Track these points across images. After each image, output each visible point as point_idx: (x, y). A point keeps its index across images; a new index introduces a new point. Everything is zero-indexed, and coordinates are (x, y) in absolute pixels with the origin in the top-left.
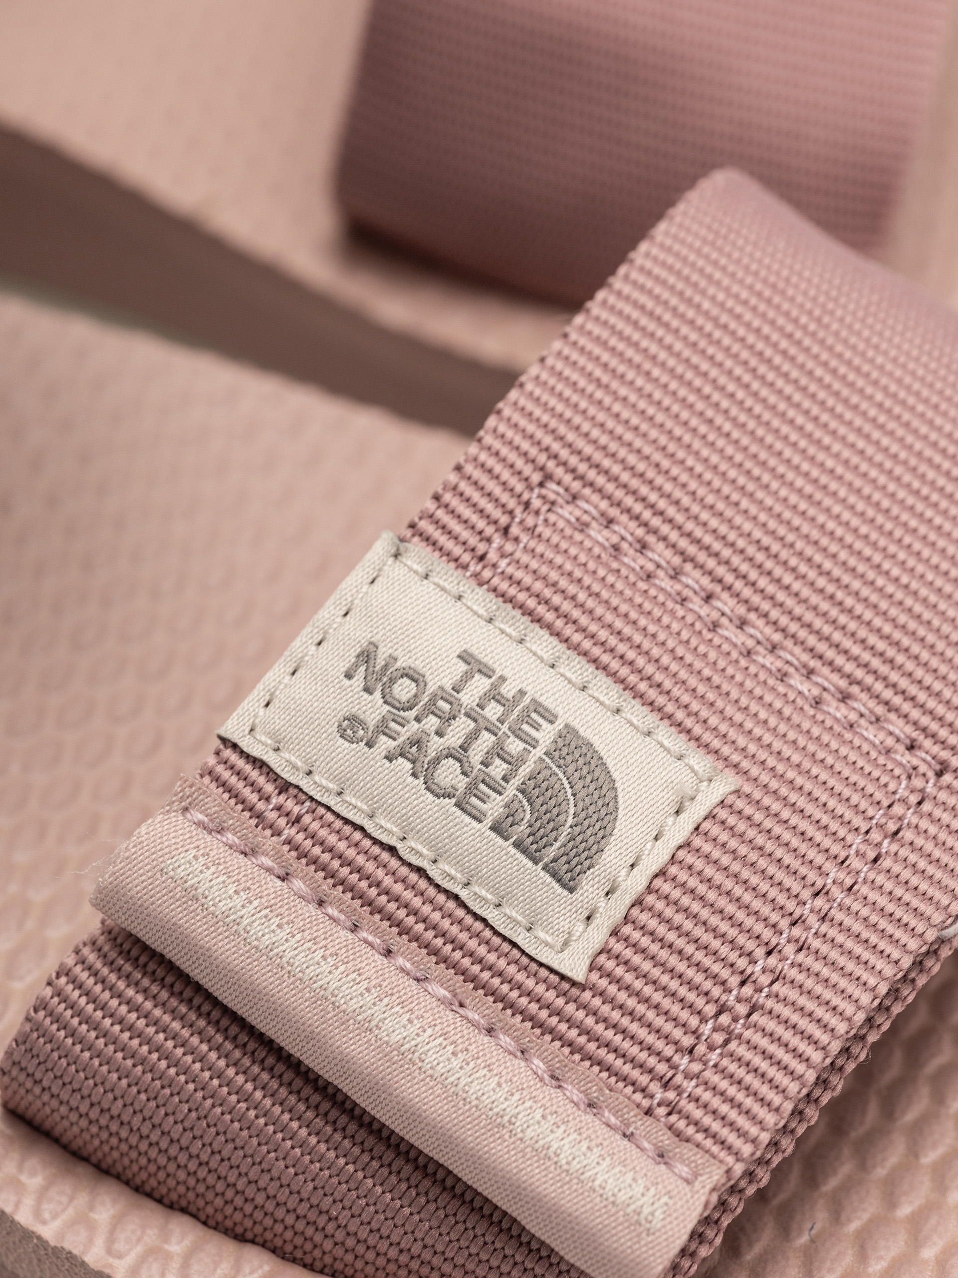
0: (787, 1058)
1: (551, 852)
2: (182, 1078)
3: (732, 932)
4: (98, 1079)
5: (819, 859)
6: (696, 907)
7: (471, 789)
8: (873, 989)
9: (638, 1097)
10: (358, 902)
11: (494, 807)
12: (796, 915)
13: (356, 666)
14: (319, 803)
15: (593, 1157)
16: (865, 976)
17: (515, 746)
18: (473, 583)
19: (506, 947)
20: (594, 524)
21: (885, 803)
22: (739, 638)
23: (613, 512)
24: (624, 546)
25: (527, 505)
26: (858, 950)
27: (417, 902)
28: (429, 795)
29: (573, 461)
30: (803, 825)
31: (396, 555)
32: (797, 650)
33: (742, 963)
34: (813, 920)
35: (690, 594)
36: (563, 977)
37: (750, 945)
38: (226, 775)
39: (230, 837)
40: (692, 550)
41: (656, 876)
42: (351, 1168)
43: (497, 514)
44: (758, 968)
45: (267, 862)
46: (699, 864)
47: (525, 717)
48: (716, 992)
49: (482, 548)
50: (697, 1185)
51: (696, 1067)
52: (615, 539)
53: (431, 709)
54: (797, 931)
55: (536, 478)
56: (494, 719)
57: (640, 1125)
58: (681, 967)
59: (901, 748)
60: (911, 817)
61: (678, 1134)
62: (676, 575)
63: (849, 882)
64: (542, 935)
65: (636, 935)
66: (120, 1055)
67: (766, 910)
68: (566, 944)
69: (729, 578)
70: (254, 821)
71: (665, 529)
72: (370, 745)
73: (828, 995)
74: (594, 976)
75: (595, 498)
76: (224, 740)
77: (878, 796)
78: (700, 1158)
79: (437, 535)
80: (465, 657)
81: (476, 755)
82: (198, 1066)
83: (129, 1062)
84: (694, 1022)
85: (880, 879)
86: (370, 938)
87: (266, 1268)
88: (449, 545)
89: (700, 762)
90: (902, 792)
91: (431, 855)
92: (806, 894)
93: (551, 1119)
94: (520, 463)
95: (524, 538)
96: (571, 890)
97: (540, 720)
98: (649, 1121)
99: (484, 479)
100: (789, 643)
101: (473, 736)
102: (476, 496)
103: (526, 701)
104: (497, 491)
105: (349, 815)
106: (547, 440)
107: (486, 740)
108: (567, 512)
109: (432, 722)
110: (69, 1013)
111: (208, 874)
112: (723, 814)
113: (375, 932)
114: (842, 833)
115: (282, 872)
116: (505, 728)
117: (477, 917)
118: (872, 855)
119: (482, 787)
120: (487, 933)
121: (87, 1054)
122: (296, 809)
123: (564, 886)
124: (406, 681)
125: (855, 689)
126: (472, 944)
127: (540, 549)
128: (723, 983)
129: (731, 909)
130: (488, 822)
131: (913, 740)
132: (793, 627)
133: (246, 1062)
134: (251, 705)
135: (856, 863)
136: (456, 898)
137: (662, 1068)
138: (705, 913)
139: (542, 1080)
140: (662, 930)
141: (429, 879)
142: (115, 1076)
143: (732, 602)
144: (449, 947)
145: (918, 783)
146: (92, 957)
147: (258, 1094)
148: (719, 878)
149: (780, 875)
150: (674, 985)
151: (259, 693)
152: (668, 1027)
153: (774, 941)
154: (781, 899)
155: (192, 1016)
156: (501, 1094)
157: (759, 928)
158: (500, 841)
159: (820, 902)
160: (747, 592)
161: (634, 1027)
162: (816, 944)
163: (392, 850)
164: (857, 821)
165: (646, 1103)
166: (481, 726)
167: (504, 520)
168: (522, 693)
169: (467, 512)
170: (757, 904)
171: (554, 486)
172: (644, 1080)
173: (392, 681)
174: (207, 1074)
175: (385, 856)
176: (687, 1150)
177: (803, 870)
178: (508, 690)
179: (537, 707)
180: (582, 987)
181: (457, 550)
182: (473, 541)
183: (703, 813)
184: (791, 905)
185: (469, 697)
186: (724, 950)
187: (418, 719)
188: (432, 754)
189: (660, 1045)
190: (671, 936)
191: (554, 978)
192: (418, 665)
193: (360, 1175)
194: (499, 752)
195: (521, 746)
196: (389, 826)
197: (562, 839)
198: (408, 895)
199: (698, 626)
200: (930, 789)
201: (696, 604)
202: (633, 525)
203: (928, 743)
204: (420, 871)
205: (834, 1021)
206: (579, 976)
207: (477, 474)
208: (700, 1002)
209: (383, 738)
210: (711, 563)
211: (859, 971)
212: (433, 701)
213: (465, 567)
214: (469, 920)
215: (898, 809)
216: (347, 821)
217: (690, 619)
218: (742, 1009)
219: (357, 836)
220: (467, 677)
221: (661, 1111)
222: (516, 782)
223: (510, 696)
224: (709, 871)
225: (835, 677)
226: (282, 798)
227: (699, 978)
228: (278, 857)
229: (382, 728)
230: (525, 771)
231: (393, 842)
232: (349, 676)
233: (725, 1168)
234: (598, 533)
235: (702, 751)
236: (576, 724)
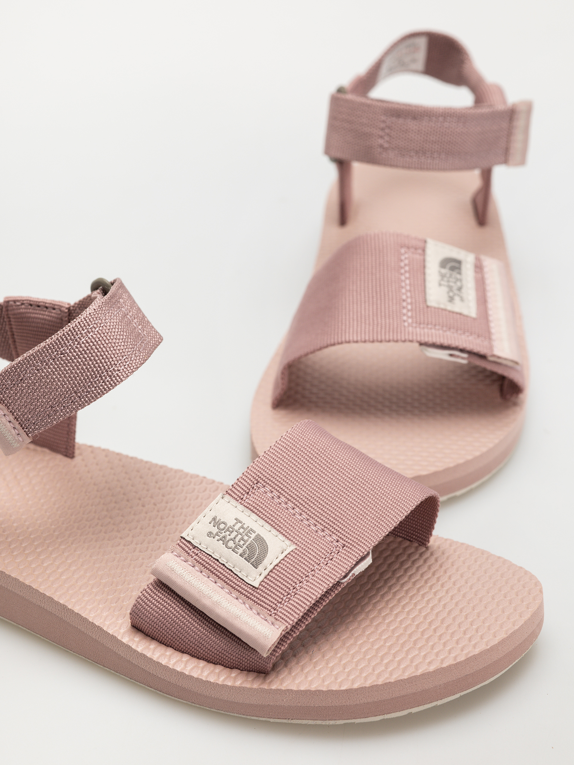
0: (302, 604)
1: (253, 560)
2: (170, 613)
3: (292, 578)
4: (151, 614)
5: (313, 563)
6: (284, 572)
7: (236, 547)
8: (323, 590)
9: (268, 612)
10: (209, 572)
11: (240, 551)
12: (307, 575)
13: (212, 521)
14: (202, 551)
15: (257, 624)
16: (321, 587)
17: (246, 538)
18: (239, 504)
19: (241, 581)
20: (268, 492)
21: (330, 552)
22: (300, 517)
23: (273, 490)
24: (275, 497)
25: (253, 488)
26: (320, 582)
27: (222, 571)
28: (227, 549)
29: (264, 478)
30: (310, 556)
31: (222, 498)
32: (313, 520)
33: (294, 584)
34: (311, 576)
35: (289, 508)
36: (253, 587)
37: (296, 581)
38: (182, 545)
39: (182, 558)
40: (290, 498)
41: (276, 566)
42: (206, 632)
43: (246, 489)
44: (297, 586)
45: (190, 563)
46: (286, 564)
47: (249, 532)
48: (287, 590)
49: (242, 497)
50: (279, 629)
51: (282, 606)
52: (273, 495)
53: (228, 530)
54: (307, 578)
55: (255, 482)
56: (242, 532)
57: (269, 618)
58: (280, 585)
59: (335, 541)
60: (335, 556)
61: (276, 619)
62: (286, 503)
63: (320, 568)
64: (249, 578)
65: (270, 578)
66: (156, 608)
67: (300, 573)
68: (255, 580)
69: (298, 504)
70: (187, 555)
71: (284, 494)
72: (214, 538)
73: (312, 591)
74: (260, 587)
75: (269, 487)
76: (182, 537)
77: (328, 551)
78: (280, 624)
79: (232, 493)
80: (236, 519)
81: (237, 540)
82: (173, 610)
83: (158, 610)
84: (282, 596)
85: (327, 568)
86: (212, 579)
87: (188, 658)
88: (235, 496)
89: (288, 542)
90: (334, 550)
91: (226, 561)
92: (309, 571)
93: (249, 616)
94: (252, 479)
95: (252, 495)
96: (256, 568)
97: (252, 533)
98: (270, 617)
99: (243, 482)
100: (311, 519)
101: (237, 536)
102: (241, 485)
103: (249, 528)
104: (246, 484)
105: (208, 553)
106: (259, 474)
107: (240, 536)
108: (262, 490)
109: (228, 533)
110: (145, 599)
111: (176, 565)
112: (292, 553)
113: (213, 578)
114: (319, 558)
115: (193, 566)
116: (244, 534)
117: (235, 574)
118: (325, 563)
119: (238, 546)
120: (238, 578)
121: (149, 608)
122: (197, 552)
123: (255, 567)
124: (223, 524)
125: (325, 529)
126: (234, 580)
127: (255, 497)
128: (289, 588)
129: (292, 573)
130: (239, 554)
131: (338, 540)
132: (312, 515)
133: (184, 609)
134: (189, 530)
135: (322, 565)
136: (231, 570)
137: (274, 606)
138: (286, 574)
139: (247, 608)
140: (276, 577)
141: (225, 567)
142: (155, 613)
143: (299, 510)
144: (229, 581)
145: (338, 549)
146: (151, 587)
147: (187, 616)
148: (290, 566)
149: (304, 566)
150: (278, 588)
151: (190, 527)
152: (276, 597)
153: (301, 580)
154: (304, 571)
155: (173, 599)
156: (238, 611)
157: (298, 577)
158: (241, 558)
159: (313, 572)
160: (302, 508)
161: (268, 597)
162: (311, 581)
163: (218, 560)
164: (323, 556)
165: (270, 613)
166: (239, 533)
167: (247, 491)
168: (248, 527)
169: (239, 489)
170: (298, 572)
171: (260, 484)
172: (270, 608)
173: (220, 524)
174: (175, 612)
175: (216, 562)
176: (278, 622)
177: (309, 566)
178: (245, 526)
179: (252, 530)
180: (257, 589)
181: (236, 497)
182: (240, 495)
183: (288, 553)
184: (306, 573)
185: (236, 528)
186: (290, 582)
187: (225, 532)
188: (227, 539)
189: (274, 601)
190: (278, 578)
191: (252, 587)
192: (226, 521)
193: (209, 634)
194: (242, 539)
195: (247, 538)
196: (217, 555)
197: (255, 557)
198: (220, 570)
199: (290, 514)
200: (341, 550)
201: (290, 510)
202: (277, 493)
203: (341, 540)
204: (223, 565)
205: (313, 596)
206: (257, 586)
207: (242, 481)
208: (284, 592)
209: (217, 536)
210: (294, 501)
211: (320, 586)
212: (228, 528)
213: (238, 501)
214: (234, 575)
215: (333, 554)
216: (208, 554)
217: (288, 513)
218: (293, 594)
219: (210, 557)
220: (236, 523)
221: (274, 615)
222: (245, 545)
223: (245, 527)
224: (288, 565)
225: (321, 526)
226: (194, 550)
227: (284, 587)
228: (192, 562)
229: (217, 534)
230: (248, 543)
231: (218, 558)
232: (210, 523)
233: (285, 626)
234: (269, 495)
235: (288, 540)
236: (260, 534)
